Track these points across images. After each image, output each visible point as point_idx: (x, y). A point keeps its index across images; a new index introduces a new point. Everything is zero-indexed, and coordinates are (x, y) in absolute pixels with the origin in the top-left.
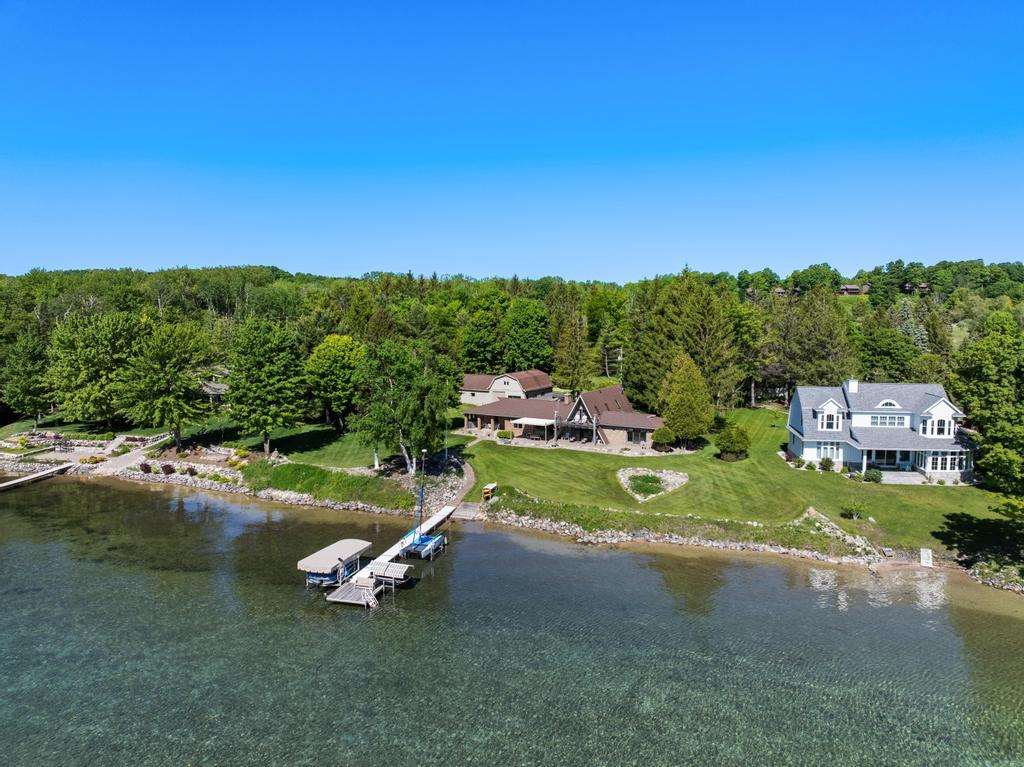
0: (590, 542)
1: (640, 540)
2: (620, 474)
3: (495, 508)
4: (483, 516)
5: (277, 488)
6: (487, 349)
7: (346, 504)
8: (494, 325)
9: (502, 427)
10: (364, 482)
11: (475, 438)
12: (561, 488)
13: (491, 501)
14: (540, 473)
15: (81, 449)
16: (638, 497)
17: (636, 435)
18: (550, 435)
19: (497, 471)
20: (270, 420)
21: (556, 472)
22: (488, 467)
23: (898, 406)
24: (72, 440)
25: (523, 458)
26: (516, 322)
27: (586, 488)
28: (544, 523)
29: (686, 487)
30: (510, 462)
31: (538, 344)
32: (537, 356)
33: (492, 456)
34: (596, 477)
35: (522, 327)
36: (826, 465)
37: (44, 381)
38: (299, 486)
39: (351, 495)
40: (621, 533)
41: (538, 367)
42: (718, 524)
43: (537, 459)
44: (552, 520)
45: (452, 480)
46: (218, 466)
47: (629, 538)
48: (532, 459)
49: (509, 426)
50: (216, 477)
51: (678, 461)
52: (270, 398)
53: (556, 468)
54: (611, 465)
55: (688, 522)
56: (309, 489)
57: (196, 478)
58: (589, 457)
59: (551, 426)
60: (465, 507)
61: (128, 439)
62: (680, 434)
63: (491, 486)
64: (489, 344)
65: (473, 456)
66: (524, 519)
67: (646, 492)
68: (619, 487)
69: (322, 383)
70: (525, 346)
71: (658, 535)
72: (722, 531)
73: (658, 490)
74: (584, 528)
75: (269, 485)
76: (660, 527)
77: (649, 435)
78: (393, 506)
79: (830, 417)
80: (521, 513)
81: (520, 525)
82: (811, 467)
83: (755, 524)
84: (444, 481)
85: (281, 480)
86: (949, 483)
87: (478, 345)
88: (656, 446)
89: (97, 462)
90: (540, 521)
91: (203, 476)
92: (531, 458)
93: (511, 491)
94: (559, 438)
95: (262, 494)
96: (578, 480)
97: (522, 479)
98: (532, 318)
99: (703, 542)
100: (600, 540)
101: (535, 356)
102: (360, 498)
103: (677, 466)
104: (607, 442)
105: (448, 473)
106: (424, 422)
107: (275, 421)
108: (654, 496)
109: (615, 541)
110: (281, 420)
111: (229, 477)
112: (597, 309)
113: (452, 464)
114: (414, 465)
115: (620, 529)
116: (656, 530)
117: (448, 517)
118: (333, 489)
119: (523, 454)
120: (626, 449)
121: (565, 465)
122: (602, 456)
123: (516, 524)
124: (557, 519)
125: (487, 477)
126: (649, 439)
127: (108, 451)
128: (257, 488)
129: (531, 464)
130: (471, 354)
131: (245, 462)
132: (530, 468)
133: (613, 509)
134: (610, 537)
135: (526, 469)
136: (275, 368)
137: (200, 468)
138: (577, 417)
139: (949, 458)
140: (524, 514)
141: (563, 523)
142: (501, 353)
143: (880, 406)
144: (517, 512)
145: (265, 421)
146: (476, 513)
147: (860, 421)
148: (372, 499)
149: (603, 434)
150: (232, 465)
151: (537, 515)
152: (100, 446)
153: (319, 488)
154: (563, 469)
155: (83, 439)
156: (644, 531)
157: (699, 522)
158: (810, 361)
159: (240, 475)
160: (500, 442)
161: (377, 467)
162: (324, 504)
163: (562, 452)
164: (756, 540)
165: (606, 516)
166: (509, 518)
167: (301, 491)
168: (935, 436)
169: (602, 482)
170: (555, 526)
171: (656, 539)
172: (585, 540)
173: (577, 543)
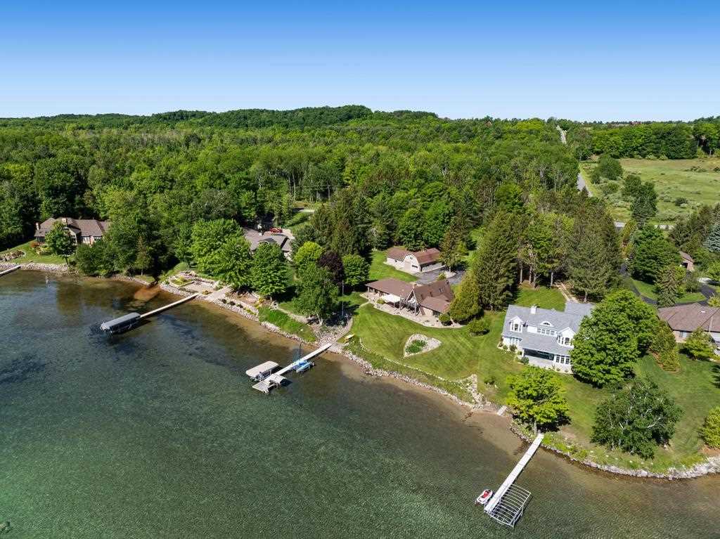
0: (371, 374)
2: (410, 338)
3: (346, 348)
4: (340, 352)
5: (268, 321)
10: (301, 325)
11: (367, 301)
12: (378, 342)
13: (345, 345)
14: (377, 331)
15: (204, 283)
16: (406, 353)
23: (551, 325)
24: (201, 278)
27: (389, 344)
28: (360, 360)
29: (433, 351)
30: (371, 320)
33: (366, 315)
36: (513, 348)
37: (190, 250)
38: (276, 322)
40: (385, 372)
42: (426, 375)
44: (363, 359)
45: (338, 328)
46: (251, 305)
50: (249, 311)
51: (447, 332)
54: (412, 331)
56: (280, 325)
57: (242, 310)
60: (336, 345)
63: (349, 336)
65: (358, 314)
66: (354, 356)
67: (412, 351)
68: (403, 346)
71: (400, 375)
73: (418, 351)
74: (373, 366)
75: (266, 319)
76: (403, 372)
79: (517, 325)
81: (351, 359)
82: (505, 348)
83: (441, 379)
84: (334, 330)
85: (272, 317)
86: (562, 371)
89: (208, 294)
91: (245, 309)
93: (356, 340)
94: (402, 309)
95: (263, 323)
96: (389, 338)
97: (367, 333)
99: (417, 382)
102: (297, 333)
103: (443, 336)
104: (424, 314)
105: (338, 325)
108: (413, 354)
109: (381, 375)
111: (253, 312)
113: (345, 319)
114: (322, 321)
115: (386, 370)
116: (401, 373)
117: (326, 349)
118: (288, 326)
119: (380, 316)
120: (427, 321)
124: (366, 359)
125: (356, 328)
127: (214, 286)
128: (261, 321)
129: (378, 324)
131: (261, 305)
132: (376, 327)
133: (389, 359)
134: (380, 373)
135: (374, 327)
137: (244, 305)
138: (412, 299)
139: (565, 358)
141: (367, 362)
143: (542, 324)
144: (353, 352)
146: (338, 349)
147: (532, 330)
148: (301, 334)
149: (423, 310)
150: (256, 306)
151: (359, 356)
152: (212, 283)
153: (283, 325)
155: (206, 278)
156: (395, 373)
157: (419, 373)
159: (257, 312)
160: (376, 306)
161: (309, 318)
162: (283, 334)
163: (398, 318)
166: (349, 355)
167: (277, 325)
168: (564, 345)
170: (364, 362)
173: (366, 373)
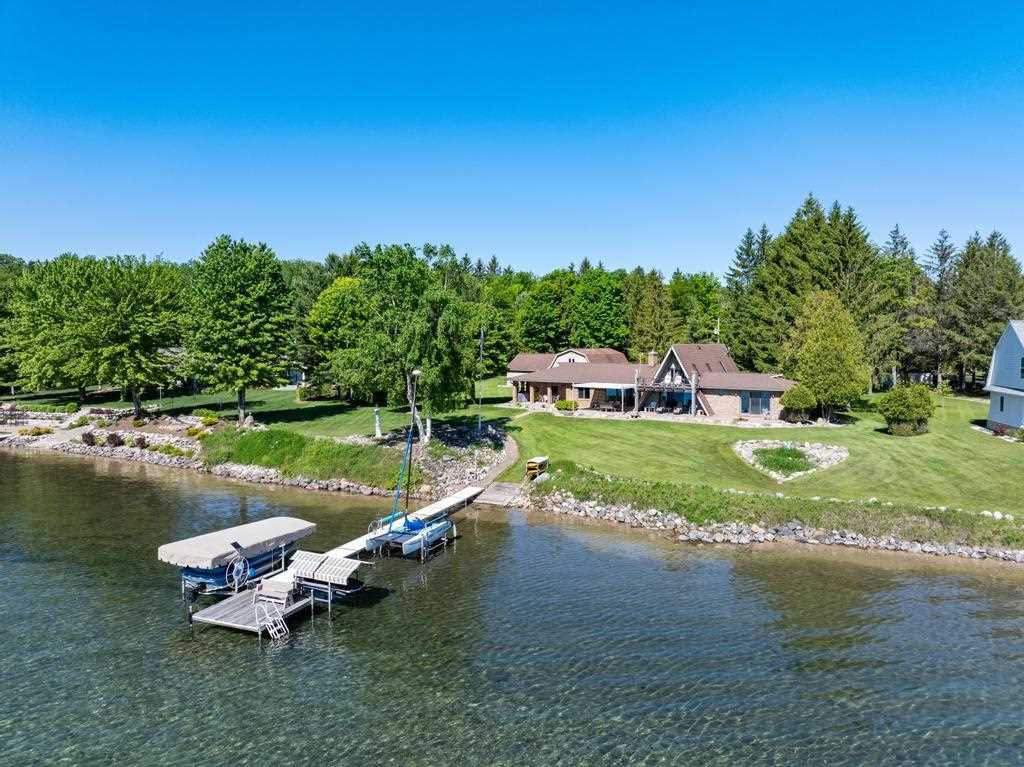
0: (700, 540)
1: (788, 540)
2: (737, 447)
3: (543, 489)
4: (524, 501)
5: (239, 462)
6: (550, 326)
7: (324, 483)
8: (558, 299)
9: (563, 398)
10: (357, 452)
11: (525, 411)
12: (648, 464)
13: (538, 479)
14: (615, 446)
15: (37, 422)
16: (773, 475)
17: (754, 400)
18: (630, 404)
19: (550, 446)
20: (240, 372)
21: (639, 445)
22: (538, 440)
24: (28, 413)
25: (589, 430)
26: (585, 295)
27: (689, 463)
28: (622, 511)
29: (850, 464)
30: (572, 435)
31: (611, 322)
32: (611, 336)
33: (548, 428)
34: (701, 450)
35: (592, 301)
38: (265, 458)
39: (334, 471)
40: (754, 527)
41: (611, 346)
42: (928, 514)
43: (610, 430)
44: (633, 507)
45: (484, 453)
46: (174, 435)
47: (770, 536)
48: (602, 431)
49: (571, 395)
50: (169, 450)
51: (824, 433)
52: (241, 342)
53: (638, 440)
54: (723, 438)
55: (872, 511)
56: (278, 463)
57: (146, 451)
58: (688, 429)
59: (630, 391)
60: (499, 488)
61: (92, 412)
62: (823, 397)
63: (539, 460)
64: (551, 320)
65: (520, 429)
66: (587, 505)
67: (788, 468)
68: (740, 463)
69: (326, 337)
70: (596, 324)
71: (821, 531)
72: (937, 526)
73: (806, 467)
74: (690, 519)
75: (229, 457)
76: (823, 518)
77: (774, 401)
78: (390, 484)
80: (584, 496)
81: (582, 514)
83: (998, 515)
84: (471, 454)
85: (246, 452)
87: (538, 320)
88: (787, 415)
89: (39, 434)
90: (614, 508)
91: (154, 449)
92: (601, 429)
93: (570, 467)
94: (641, 409)
95: (217, 469)
96: (673, 453)
97: (585, 453)
98: (604, 290)
99: (905, 545)
100: (719, 537)
101: (608, 336)
102: (346, 474)
103: (825, 440)
104: (712, 413)
105: (479, 444)
106: (439, 358)
107: (247, 374)
108: (801, 473)
109: (744, 540)
110: (255, 372)
111: (184, 450)
112: (682, 294)
113: (488, 436)
114: (429, 430)
115: (751, 521)
116: (816, 523)
117: (470, 500)
118: (311, 462)
119: (591, 426)
120: (741, 419)
121: (651, 437)
122: (708, 428)
123: (576, 513)
124: (642, 505)
125: (534, 451)
126: (776, 406)
127: (66, 425)
128: (211, 463)
129: (603, 436)
130: (530, 333)
131: (208, 430)
132: (599, 441)
133: (735, 490)
134: (735, 533)
135: (592, 442)
136: (249, 301)
137: (153, 438)
138: (667, 379)
140: (588, 498)
141: (653, 511)
142: (567, 333)
144: (577, 494)
145: (234, 373)
146: (515, 497)
148: (363, 475)
149: (705, 401)
150: (192, 434)
151: (609, 500)
152: (59, 418)
153: (292, 460)
154: (651, 442)
155: (41, 411)
156: (795, 524)
157: (894, 511)
158: (980, 325)
159: (198, 446)
160: (558, 414)
161: (379, 435)
162: (295, 482)
163: (647, 423)
164: (1007, 542)
165: (726, 502)
166: (564, 505)
167: (269, 465)
169: (712, 457)
170: (640, 516)
171: (817, 538)
172: (692, 536)
173: (678, 541)
